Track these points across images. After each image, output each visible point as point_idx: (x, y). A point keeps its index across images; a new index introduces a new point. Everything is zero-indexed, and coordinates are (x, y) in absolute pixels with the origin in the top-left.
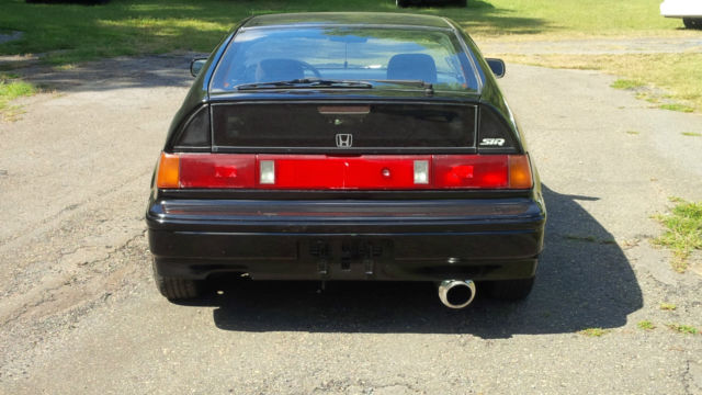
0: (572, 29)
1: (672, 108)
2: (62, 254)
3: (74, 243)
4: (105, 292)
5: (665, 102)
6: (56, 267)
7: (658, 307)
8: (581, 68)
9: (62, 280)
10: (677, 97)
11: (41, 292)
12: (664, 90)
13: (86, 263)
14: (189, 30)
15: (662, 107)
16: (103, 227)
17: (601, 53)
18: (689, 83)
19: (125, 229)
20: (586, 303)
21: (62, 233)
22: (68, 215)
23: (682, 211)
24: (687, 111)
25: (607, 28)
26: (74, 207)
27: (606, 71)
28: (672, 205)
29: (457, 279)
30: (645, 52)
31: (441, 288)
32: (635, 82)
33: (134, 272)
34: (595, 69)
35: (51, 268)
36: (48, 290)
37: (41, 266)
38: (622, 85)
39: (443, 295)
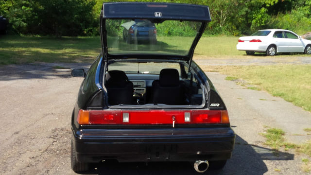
0: (202, 54)
1: (252, 89)
2: (21, 154)
3: (24, 148)
4: (45, 170)
5: (248, 86)
6: (20, 159)
7: (274, 170)
8: (211, 71)
9: (26, 165)
10: (252, 84)
11: (18, 171)
12: (246, 81)
13: (33, 157)
14: (37, 53)
15: (248, 88)
16: (34, 141)
17: (217, 65)
18: (255, 78)
19: (44, 142)
20: (245, 170)
21: (17, 144)
22: (17, 136)
23: (270, 131)
24: (258, 90)
25: (216, 54)
26: (17, 133)
27: (222, 73)
28: (266, 129)
29: (202, 160)
30: (235, 65)
31: (195, 164)
32: (234, 78)
33: (55, 161)
34: (216, 72)
35: (18, 160)
36: (21, 169)
37: (13, 159)
38: (229, 79)
39: (196, 167)
